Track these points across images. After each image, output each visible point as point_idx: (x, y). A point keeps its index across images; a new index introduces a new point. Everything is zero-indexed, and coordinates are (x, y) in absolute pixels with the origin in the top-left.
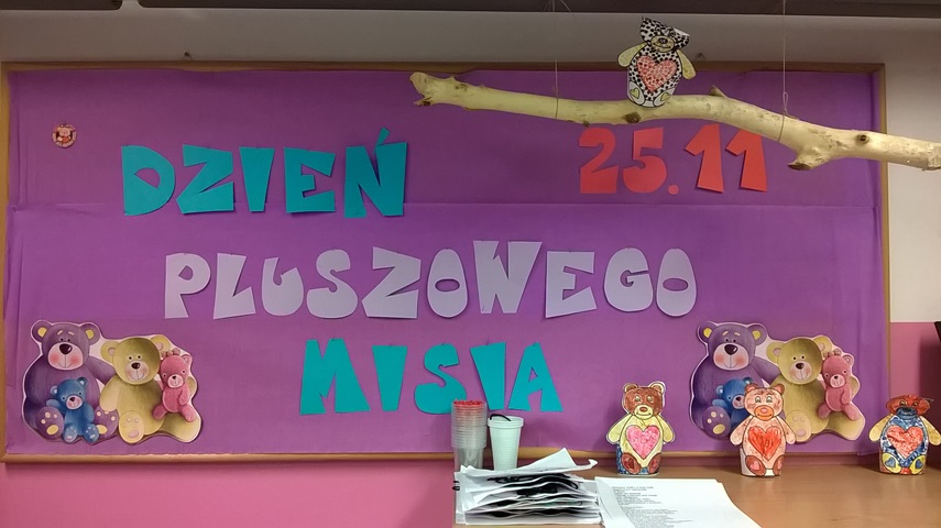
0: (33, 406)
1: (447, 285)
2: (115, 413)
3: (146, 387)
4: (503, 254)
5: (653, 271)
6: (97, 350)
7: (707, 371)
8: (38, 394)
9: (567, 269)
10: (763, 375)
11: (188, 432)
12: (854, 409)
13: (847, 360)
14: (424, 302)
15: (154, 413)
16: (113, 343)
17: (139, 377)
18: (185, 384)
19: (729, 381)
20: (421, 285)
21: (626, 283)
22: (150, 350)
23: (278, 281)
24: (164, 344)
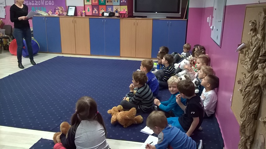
4: (42, 1)
5: (51, 2)
9: (46, 2)
20: (38, 3)
23: (30, 3)
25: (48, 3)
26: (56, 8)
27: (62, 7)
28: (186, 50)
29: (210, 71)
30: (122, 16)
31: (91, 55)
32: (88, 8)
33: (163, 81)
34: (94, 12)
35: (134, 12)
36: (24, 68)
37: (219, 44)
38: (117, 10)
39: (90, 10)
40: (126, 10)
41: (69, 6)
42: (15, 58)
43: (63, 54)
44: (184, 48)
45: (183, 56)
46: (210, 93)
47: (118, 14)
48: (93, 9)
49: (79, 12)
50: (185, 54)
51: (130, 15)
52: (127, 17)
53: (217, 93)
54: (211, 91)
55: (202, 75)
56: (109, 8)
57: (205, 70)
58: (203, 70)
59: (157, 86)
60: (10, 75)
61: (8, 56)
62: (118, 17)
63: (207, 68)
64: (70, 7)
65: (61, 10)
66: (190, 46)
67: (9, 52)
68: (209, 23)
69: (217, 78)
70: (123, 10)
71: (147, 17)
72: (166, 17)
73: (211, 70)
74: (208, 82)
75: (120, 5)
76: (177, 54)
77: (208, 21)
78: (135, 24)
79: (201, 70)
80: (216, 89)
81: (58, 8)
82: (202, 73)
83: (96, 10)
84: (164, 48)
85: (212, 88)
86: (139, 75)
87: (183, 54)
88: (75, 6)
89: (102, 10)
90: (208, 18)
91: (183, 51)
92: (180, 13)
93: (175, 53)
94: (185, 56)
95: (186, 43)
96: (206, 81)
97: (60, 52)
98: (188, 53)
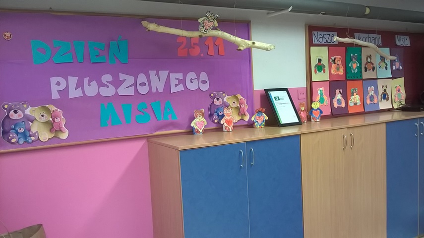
0: (5, 133)
1: (143, 84)
2: (37, 132)
3: (47, 123)
4: (158, 74)
5: (198, 79)
6: (28, 111)
7: (213, 105)
8: (7, 128)
9: (176, 79)
10: (226, 106)
11: (64, 136)
12: (247, 113)
13: (244, 100)
14: (136, 90)
15: (51, 131)
16: (34, 108)
17: (44, 119)
18: (61, 120)
19: (218, 108)
20: (135, 85)
21: (192, 82)
22: (48, 110)
23: (89, 85)
24: (52, 108)
25: (182, 82)
48: (332, 95)
56: (369, 88)
75: (393, 78)
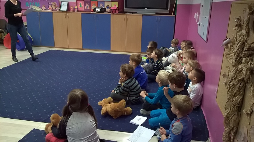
26: (49, 4)
27: (55, 3)
28: (175, 44)
29: (196, 65)
30: (113, 11)
31: (83, 49)
32: (81, 4)
33: (152, 74)
34: (86, 8)
35: (124, 8)
36: (18, 61)
37: (205, 39)
38: (108, 5)
39: (82, 5)
40: (117, 6)
41: (61, 2)
42: (10, 52)
43: (56, 48)
44: (172, 43)
45: (171, 50)
46: (197, 86)
47: (109, 10)
48: (85, 5)
49: (72, 8)
50: (173, 48)
51: (121, 11)
52: (118, 13)
53: (203, 86)
54: (198, 84)
55: (189, 69)
56: (100, 4)
57: (192, 64)
58: (190, 64)
59: (145, 79)
60: (4, 68)
61: (3, 49)
62: (109, 12)
63: (193, 62)
64: (63, 3)
65: (54, 5)
66: (178, 41)
67: (4, 45)
68: (196, 19)
69: (203, 71)
70: (114, 6)
71: (137, 13)
72: (155, 13)
73: (198, 64)
74: (194, 76)
75: (111, 1)
76: (165, 49)
77: (195, 17)
78: (126, 19)
79: (188, 64)
80: (202, 82)
81: (51, 3)
82: (189, 66)
83: (88, 6)
84: (153, 43)
85: (198, 82)
86: (127, 68)
87: (171, 49)
88: (68, 2)
89: (94, 6)
90: (195, 14)
91: (171, 46)
92: (169, 10)
93: (164, 48)
94: (173, 50)
95: (174, 38)
96: (192, 75)
97: (53, 46)
98: (176, 48)
